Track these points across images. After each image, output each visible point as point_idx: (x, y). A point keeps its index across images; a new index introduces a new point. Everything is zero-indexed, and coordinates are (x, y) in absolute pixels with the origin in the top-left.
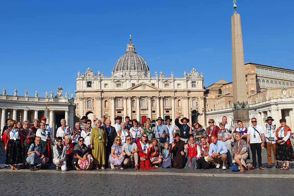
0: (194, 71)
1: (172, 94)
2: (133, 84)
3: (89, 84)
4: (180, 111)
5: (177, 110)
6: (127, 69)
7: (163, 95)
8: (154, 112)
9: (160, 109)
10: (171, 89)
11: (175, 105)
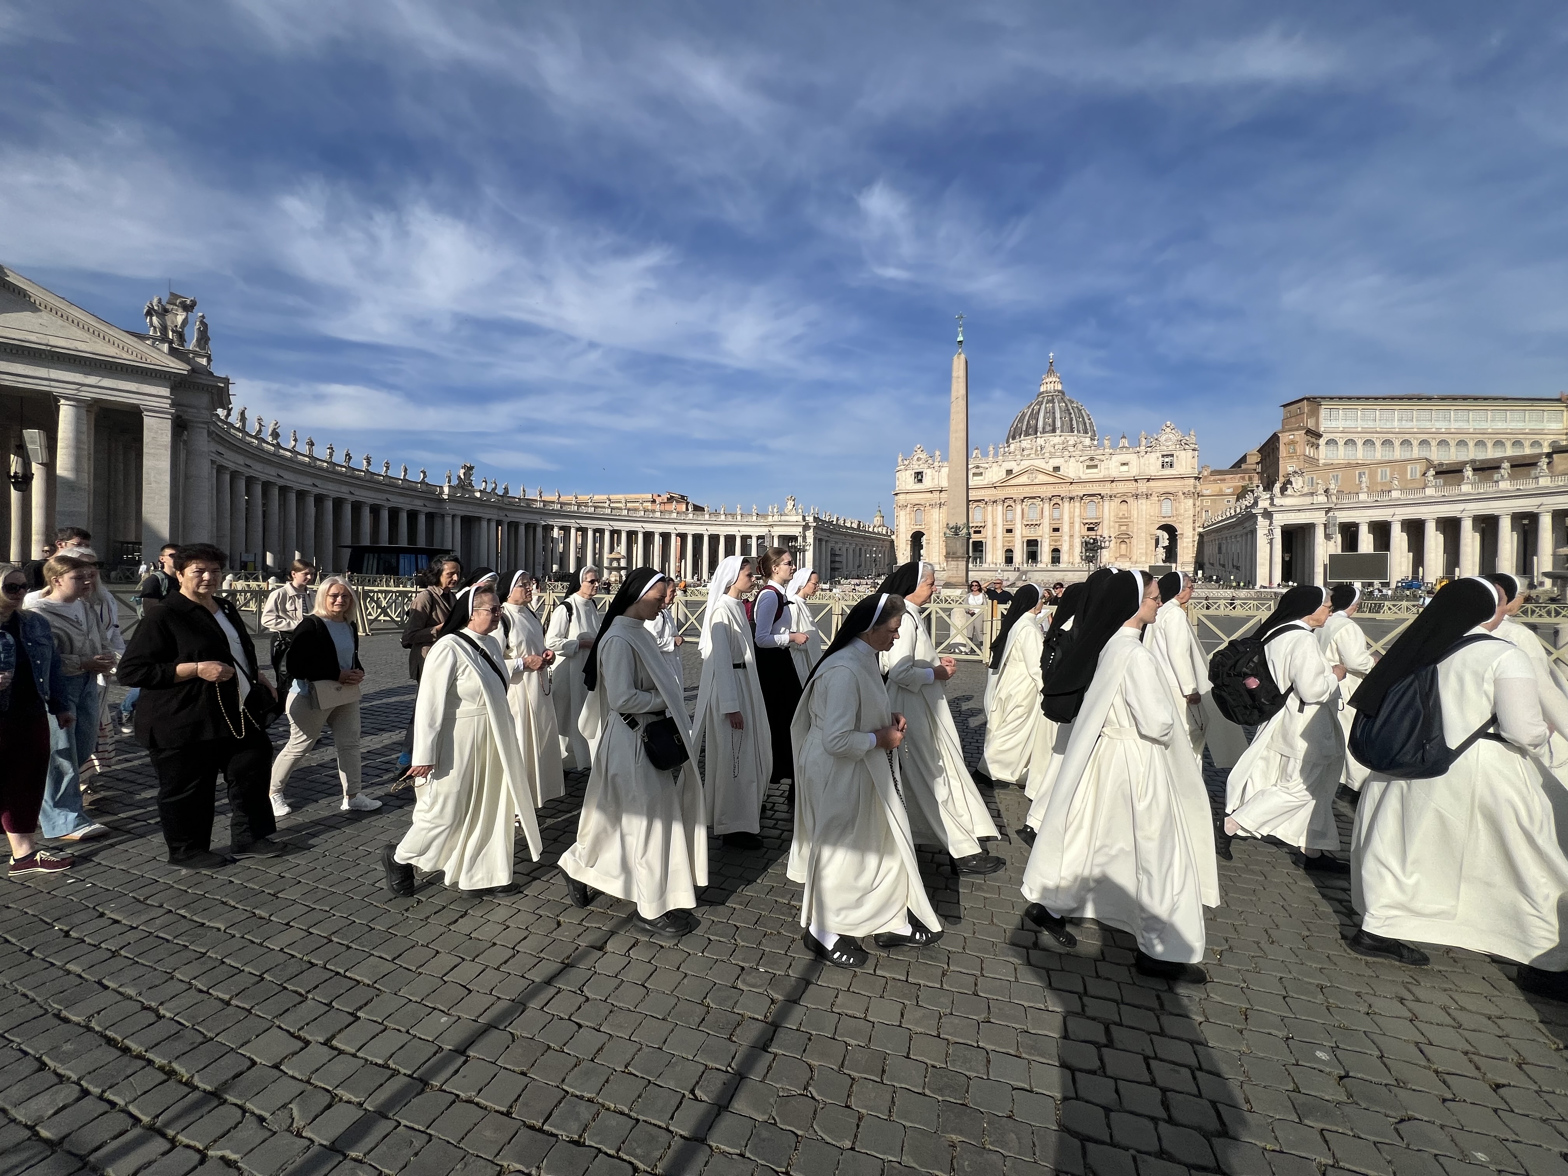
0: (1168, 430)
1: (1105, 490)
2: (1009, 472)
3: (919, 477)
4: (1124, 528)
5: (1117, 525)
6: (1036, 434)
7: (1079, 491)
8: (1056, 530)
9: (1072, 524)
10: (1102, 476)
11: (1112, 514)
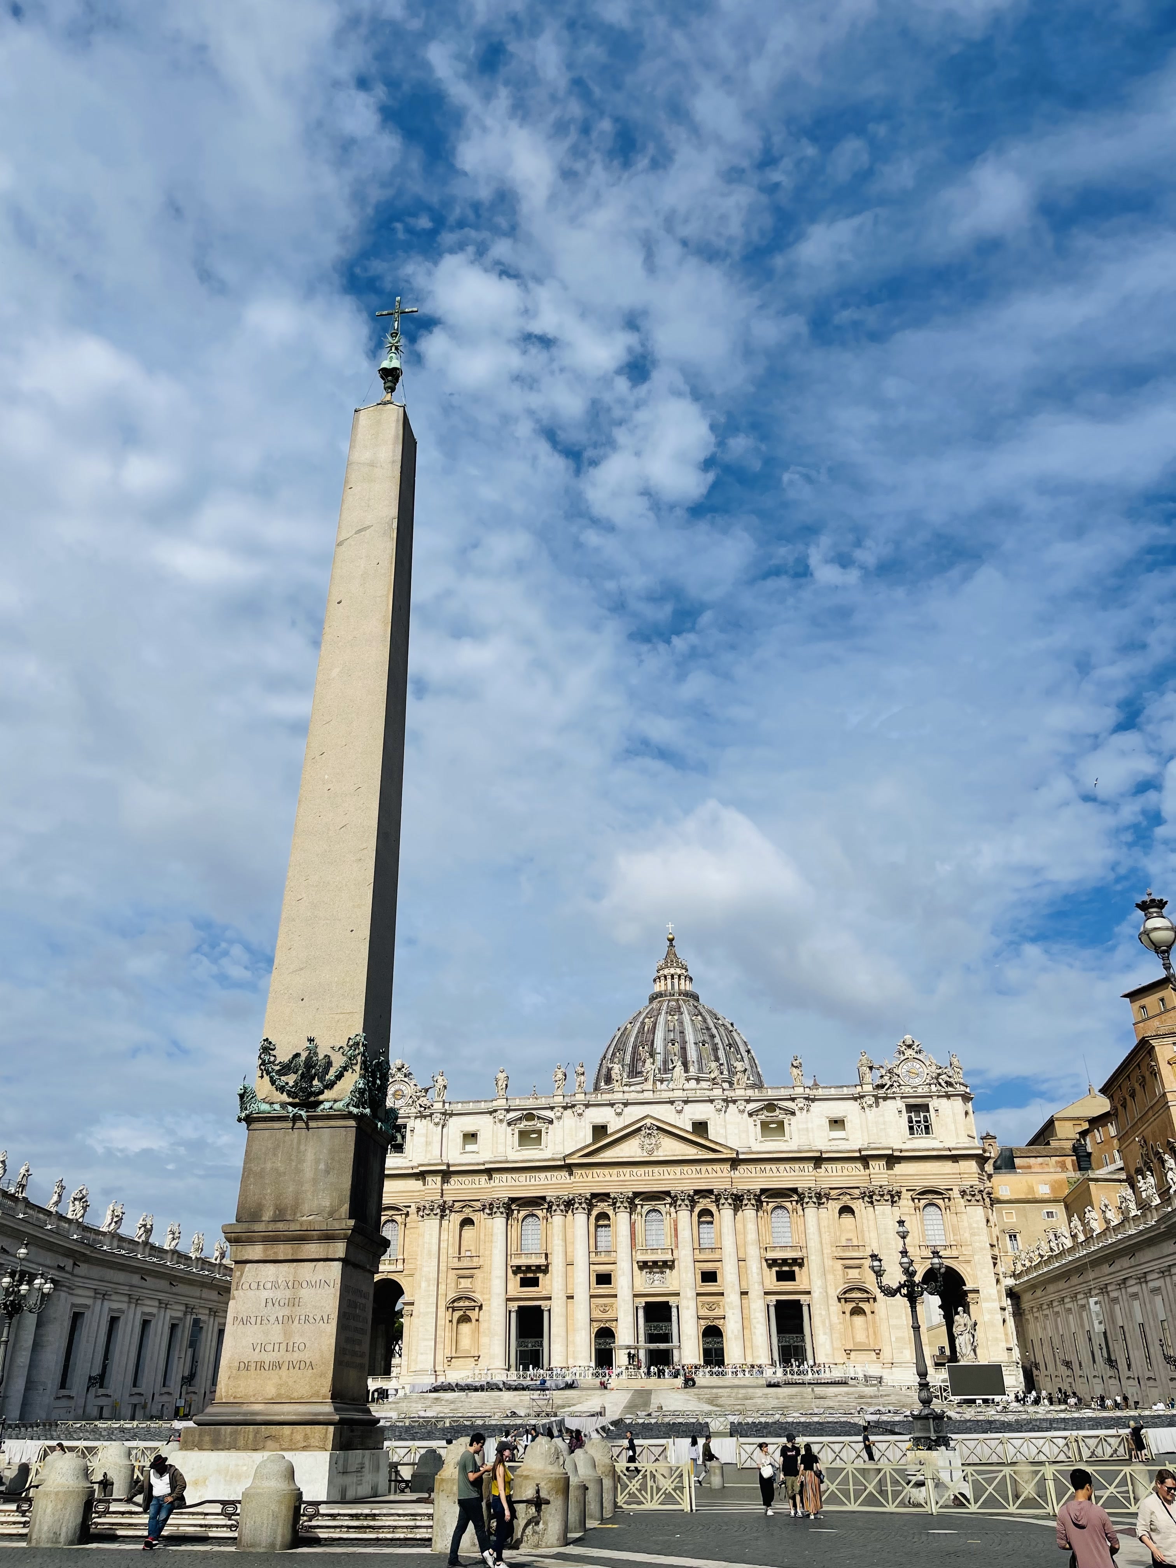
0: (909, 1052)
1: (804, 1179)
2: (600, 1131)
4: (853, 1273)
5: (838, 1263)
7: (752, 1180)
8: (709, 1277)
9: (742, 1262)
10: (796, 1149)
11: (826, 1238)
